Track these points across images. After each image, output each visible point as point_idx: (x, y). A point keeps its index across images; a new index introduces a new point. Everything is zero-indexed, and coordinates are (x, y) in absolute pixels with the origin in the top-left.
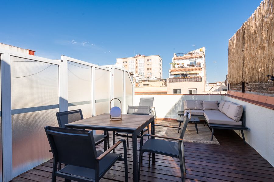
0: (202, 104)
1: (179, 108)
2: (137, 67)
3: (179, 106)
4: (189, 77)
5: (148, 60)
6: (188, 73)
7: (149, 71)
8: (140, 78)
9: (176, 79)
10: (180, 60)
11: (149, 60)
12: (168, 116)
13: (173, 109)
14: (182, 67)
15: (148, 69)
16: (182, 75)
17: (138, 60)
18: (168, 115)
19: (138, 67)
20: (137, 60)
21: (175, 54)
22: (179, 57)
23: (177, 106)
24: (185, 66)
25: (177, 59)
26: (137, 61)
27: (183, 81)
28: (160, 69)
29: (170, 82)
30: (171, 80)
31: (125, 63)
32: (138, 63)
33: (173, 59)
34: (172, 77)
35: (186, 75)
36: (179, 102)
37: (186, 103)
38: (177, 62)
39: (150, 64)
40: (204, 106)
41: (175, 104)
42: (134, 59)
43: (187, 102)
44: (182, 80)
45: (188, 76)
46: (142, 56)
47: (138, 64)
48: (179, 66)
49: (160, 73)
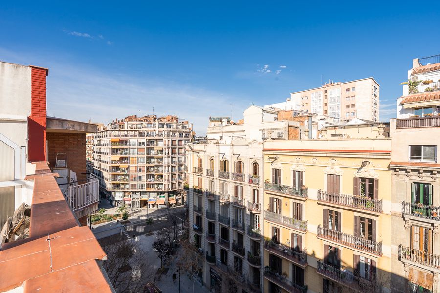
2: (326, 104)
5: (348, 90)
7: (351, 110)
8: (326, 123)
9: (420, 120)
11: (351, 90)
15: (347, 106)
17: (329, 92)
19: (328, 104)
20: (326, 92)
21: (416, 60)
22: (429, 66)
25: (421, 72)
26: (326, 94)
28: (375, 104)
29: (399, 127)
30: (402, 124)
31: (305, 99)
32: (329, 96)
34: (406, 116)
38: (422, 77)
39: (352, 96)
42: (321, 91)
46: (336, 83)
47: (329, 99)
49: (375, 112)
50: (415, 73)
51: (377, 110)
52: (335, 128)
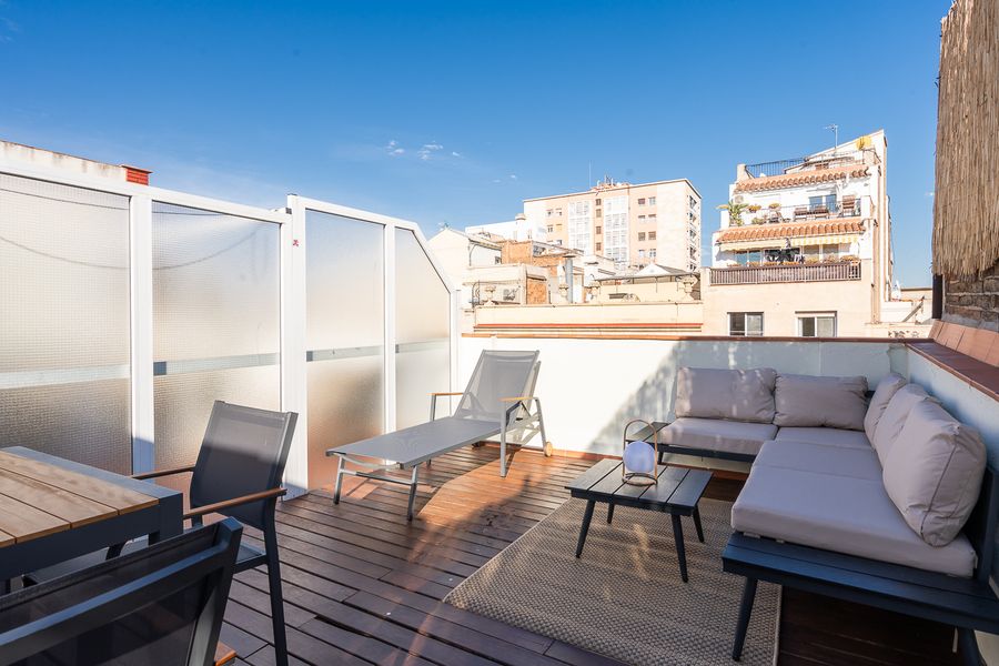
0: (773, 392)
1: (659, 405)
2: (599, 230)
3: (660, 395)
4: (802, 260)
5: (642, 201)
6: (795, 243)
7: (647, 243)
8: (601, 271)
9: (742, 271)
10: (766, 193)
11: (647, 201)
12: (603, 445)
13: (631, 409)
14: (774, 221)
15: (642, 236)
16: (771, 252)
17: (604, 203)
18: (605, 440)
19: (604, 230)
20: (598, 202)
21: (741, 168)
22: (763, 178)
23: (649, 393)
24: (787, 213)
25: (751, 188)
26: (598, 207)
27: (771, 281)
28: (692, 233)
29: (714, 282)
30: (719, 277)
31: (555, 214)
32: (605, 213)
33: (733, 187)
34: (723, 264)
35: (788, 254)
36: (661, 376)
37: (689, 383)
38: (749, 199)
39: (650, 216)
40: (782, 401)
41: (639, 384)
42: (588, 200)
43: (694, 379)
44: (767, 273)
45: (800, 256)
46: (619, 185)
47: (605, 219)
48: (759, 215)
49: (692, 251)
50: (739, 190)
51: (696, 246)
52: (617, 281)
